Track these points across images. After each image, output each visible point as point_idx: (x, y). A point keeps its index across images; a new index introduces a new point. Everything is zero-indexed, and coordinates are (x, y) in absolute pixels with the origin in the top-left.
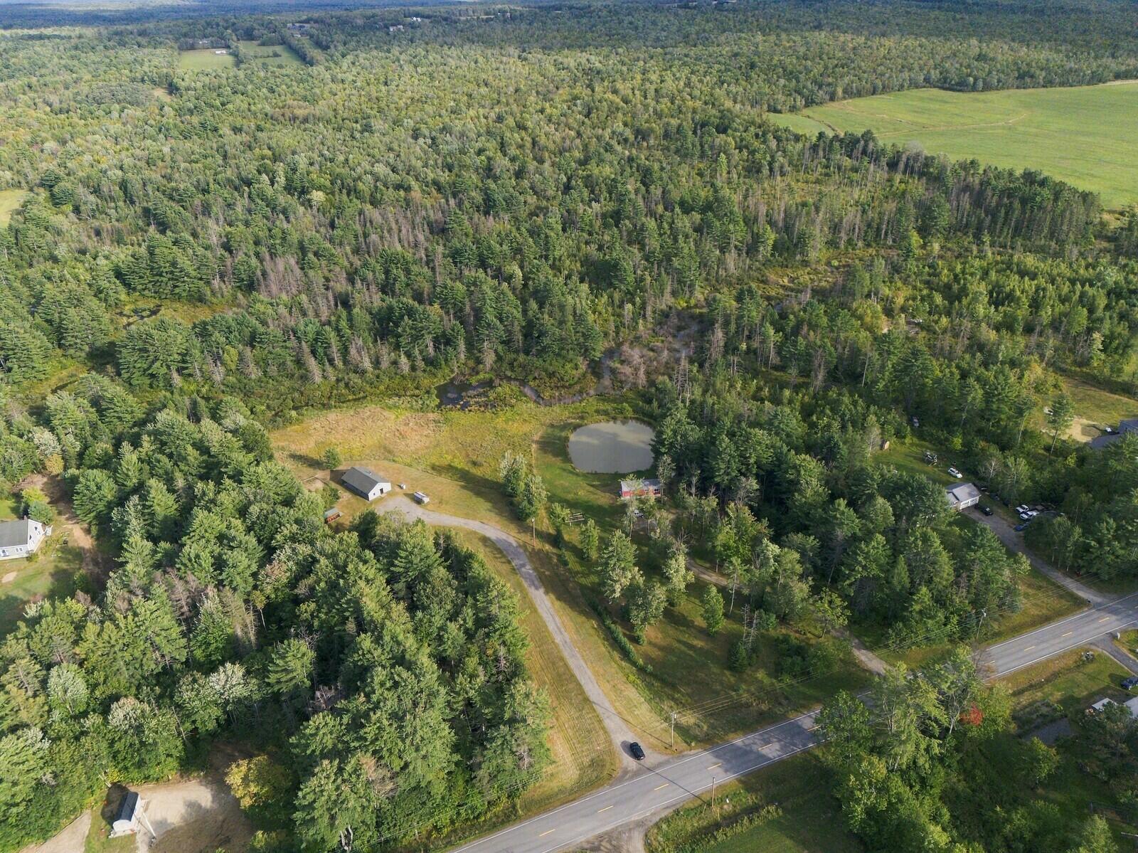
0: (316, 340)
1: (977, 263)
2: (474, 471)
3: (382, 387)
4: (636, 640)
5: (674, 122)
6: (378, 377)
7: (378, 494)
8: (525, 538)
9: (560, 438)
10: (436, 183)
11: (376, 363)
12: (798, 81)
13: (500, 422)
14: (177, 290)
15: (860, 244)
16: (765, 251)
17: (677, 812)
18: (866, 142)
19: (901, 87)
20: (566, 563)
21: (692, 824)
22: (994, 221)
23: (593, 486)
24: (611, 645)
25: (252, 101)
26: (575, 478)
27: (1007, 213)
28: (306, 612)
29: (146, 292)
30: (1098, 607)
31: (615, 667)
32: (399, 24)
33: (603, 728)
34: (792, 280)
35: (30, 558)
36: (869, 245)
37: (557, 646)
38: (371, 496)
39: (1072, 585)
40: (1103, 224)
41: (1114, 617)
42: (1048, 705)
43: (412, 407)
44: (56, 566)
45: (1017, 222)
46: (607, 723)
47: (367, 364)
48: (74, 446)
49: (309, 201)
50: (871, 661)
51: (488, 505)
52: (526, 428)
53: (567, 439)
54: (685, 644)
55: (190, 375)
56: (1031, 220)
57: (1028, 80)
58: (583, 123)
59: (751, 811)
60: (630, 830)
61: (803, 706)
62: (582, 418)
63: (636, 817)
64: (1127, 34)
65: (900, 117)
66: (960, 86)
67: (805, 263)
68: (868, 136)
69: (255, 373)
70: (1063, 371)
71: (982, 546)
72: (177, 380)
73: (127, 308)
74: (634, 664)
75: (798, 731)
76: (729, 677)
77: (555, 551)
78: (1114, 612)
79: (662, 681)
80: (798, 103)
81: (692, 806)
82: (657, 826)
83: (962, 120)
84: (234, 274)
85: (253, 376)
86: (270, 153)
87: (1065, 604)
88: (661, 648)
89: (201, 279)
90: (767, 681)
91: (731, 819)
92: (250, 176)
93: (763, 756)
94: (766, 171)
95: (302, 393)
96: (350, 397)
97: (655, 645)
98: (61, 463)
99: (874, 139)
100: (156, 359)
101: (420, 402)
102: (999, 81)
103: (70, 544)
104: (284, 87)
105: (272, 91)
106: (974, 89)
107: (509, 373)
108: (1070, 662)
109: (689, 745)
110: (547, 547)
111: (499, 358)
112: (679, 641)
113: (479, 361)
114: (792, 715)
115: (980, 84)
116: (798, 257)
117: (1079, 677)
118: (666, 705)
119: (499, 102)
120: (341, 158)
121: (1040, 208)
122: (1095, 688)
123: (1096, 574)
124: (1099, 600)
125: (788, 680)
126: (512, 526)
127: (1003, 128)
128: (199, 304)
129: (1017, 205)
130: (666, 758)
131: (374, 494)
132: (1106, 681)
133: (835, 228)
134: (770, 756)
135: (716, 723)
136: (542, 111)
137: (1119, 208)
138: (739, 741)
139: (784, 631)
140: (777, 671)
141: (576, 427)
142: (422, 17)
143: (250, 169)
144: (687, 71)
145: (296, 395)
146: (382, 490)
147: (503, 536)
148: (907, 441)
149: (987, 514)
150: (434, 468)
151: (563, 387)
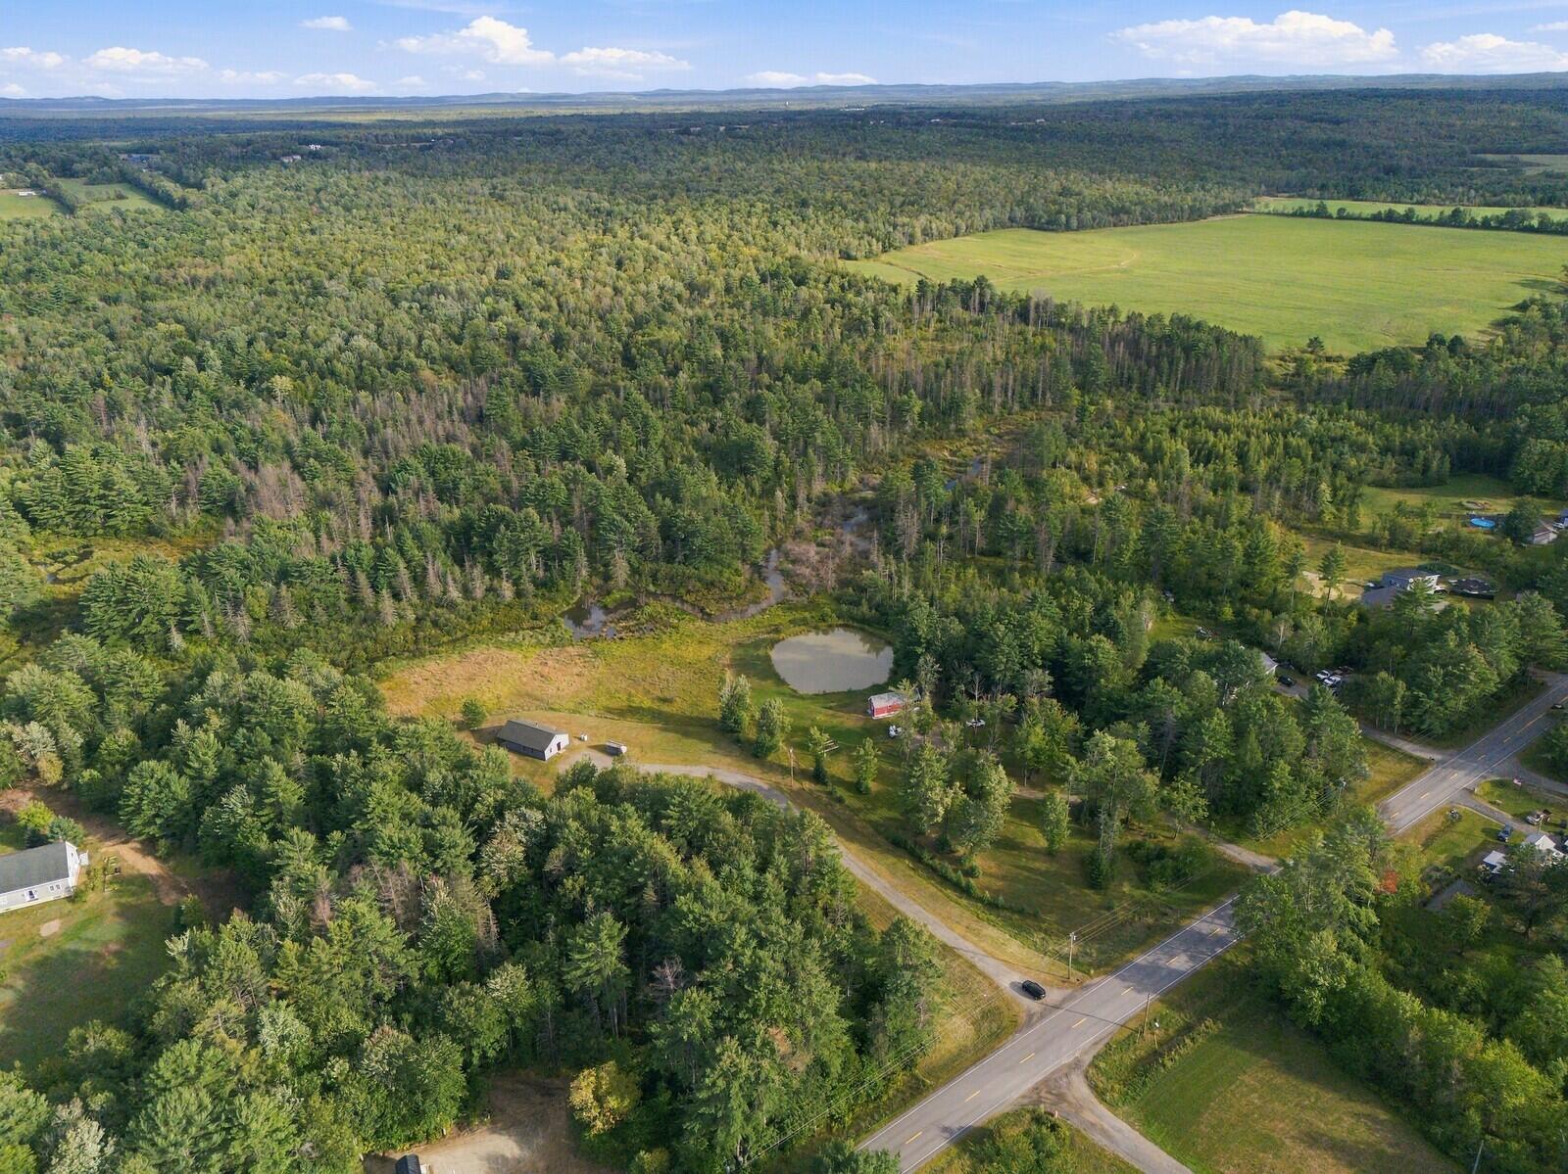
0: (375, 568)
1: (1160, 419)
2: (665, 708)
3: (485, 622)
4: (970, 873)
5: (736, 273)
6: (474, 609)
7: (555, 750)
8: (777, 778)
9: (758, 657)
10: (446, 359)
11: (466, 592)
12: (867, 222)
13: (667, 647)
14: (111, 522)
15: (1016, 408)
16: (911, 422)
17: (1108, 1046)
18: (982, 289)
19: (986, 228)
20: (840, 800)
21: (1130, 1057)
22: (1159, 372)
23: (830, 708)
24: (941, 884)
25: (118, 260)
26: (801, 702)
27: (1171, 363)
28: (574, 888)
29: (62, 529)
30: (1442, 762)
31: (959, 909)
32: (295, 153)
33: (980, 973)
34: (953, 453)
35: (74, 897)
36: (1024, 408)
37: (878, 895)
38: (548, 754)
39: (1407, 747)
40: (1269, 372)
41: (1463, 773)
42: (1437, 870)
43: (539, 643)
44: (118, 904)
45: (1184, 372)
46: (980, 965)
47: (455, 594)
48: (75, 739)
49: (270, 391)
50: (1242, 854)
51: (708, 746)
52: (707, 651)
53: (768, 659)
54: (1024, 868)
55: (197, 632)
56: (1198, 368)
57: (1125, 217)
58: (618, 277)
59: (1188, 1029)
60: (1066, 1075)
61: (1194, 912)
62: (777, 631)
63: (1066, 1060)
64: (1208, 164)
65: (998, 262)
66: (1050, 225)
67: (961, 433)
68: (981, 282)
69: (294, 621)
70: (1298, 529)
71: (1325, 708)
72: (177, 640)
73: (36, 553)
74: (980, 900)
75: (1200, 938)
76: (1094, 897)
77: (818, 787)
78: (1460, 767)
79: (1021, 912)
80: (874, 247)
81: (1121, 1037)
82: (1093, 1065)
83: (1070, 264)
84: (200, 492)
85: (292, 625)
86: (180, 328)
87: (1407, 767)
88: (1003, 878)
89: (146, 504)
90: (1138, 893)
91: (1169, 1044)
92: (166, 361)
93: (1174, 971)
94: (871, 328)
95: (376, 641)
96: (445, 639)
97: (991, 875)
98: (59, 764)
99: (989, 286)
100: (143, 613)
101: (549, 635)
102: (1094, 219)
103: (125, 872)
104: (161, 239)
105: (143, 245)
106: (1068, 228)
107: (652, 588)
108: (1438, 822)
109: (1088, 974)
110: (807, 785)
111: (635, 571)
112: (1018, 867)
113: (607, 577)
114: (1184, 923)
115: (1074, 223)
116: (953, 426)
117: (1454, 837)
118: (1038, 937)
119: (491, 252)
120: (295, 331)
121: (1206, 356)
122: (1474, 846)
123: (1429, 731)
124: (1437, 757)
125: (1160, 887)
126: (753, 766)
127: (1117, 271)
128: (152, 538)
129: (1179, 352)
130: (1070, 991)
131: (550, 752)
132: (1481, 838)
133: (987, 390)
134: (1183, 969)
135: (1105, 947)
136: (556, 263)
137: (1280, 354)
138: (1141, 959)
139: (1130, 838)
140: (1144, 880)
141: (773, 643)
142: (324, 143)
143: (161, 352)
144: (725, 210)
145: (369, 643)
146: (559, 745)
147: (746, 780)
148: (1169, 617)
149: (1289, 685)
150: (609, 710)
151: (731, 598)
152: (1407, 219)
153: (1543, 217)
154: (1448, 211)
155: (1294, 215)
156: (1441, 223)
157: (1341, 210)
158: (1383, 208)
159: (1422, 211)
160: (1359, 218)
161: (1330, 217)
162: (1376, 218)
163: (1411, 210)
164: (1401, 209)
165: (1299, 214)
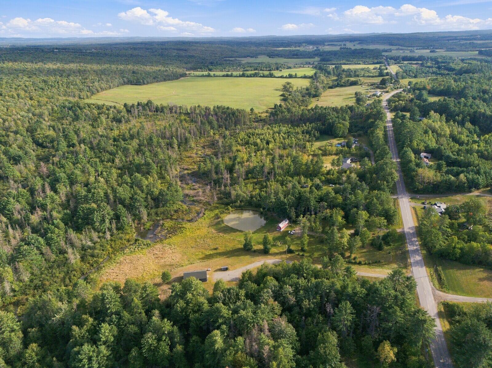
8: (279, 257)
9: (224, 227)
11: (92, 241)
18: (151, 104)
19: (118, 85)
20: (303, 255)
27: (231, 119)
31: (364, 268)
41: (404, 199)
43: (142, 249)
45: (235, 121)
47: (89, 243)
52: (204, 231)
53: (228, 226)
61: (405, 246)
66: (139, 83)
76: (383, 252)
77: (294, 254)
78: (402, 198)
79: (376, 262)
90: (390, 247)
101: (142, 245)
102: (150, 80)
108: (413, 210)
114: (407, 249)
115: (145, 82)
116: (189, 146)
121: (238, 116)
125: (392, 244)
138: (412, 261)
151: (188, 213)
152: (231, 76)
153: (263, 73)
154: (241, 73)
155: (202, 76)
156: (240, 76)
157: (214, 74)
158: (225, 73)
159: (235, 73)
160: (219, 76)
161: (212, 76)
162: (224, 76)
163: (232, 73)
164: (229, 73)
165: (203, 76)
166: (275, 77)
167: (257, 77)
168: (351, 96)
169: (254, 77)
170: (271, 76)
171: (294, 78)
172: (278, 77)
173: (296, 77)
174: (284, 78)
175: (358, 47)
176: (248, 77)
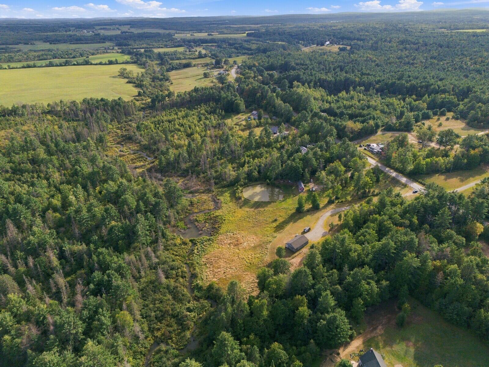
8: (329, 208)
147: (329, 212)
153: (76, 61)
166: (91, 64)
167: (69, 65)
168: (200, 77)
169: (65, 65)
170: (87, 63)
171: (115, 64)
172: (96, 64)
173: (117, 63)
174: (103, 64)
175: (140, 31)
176: (57, 66)
